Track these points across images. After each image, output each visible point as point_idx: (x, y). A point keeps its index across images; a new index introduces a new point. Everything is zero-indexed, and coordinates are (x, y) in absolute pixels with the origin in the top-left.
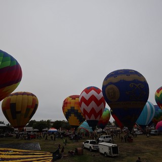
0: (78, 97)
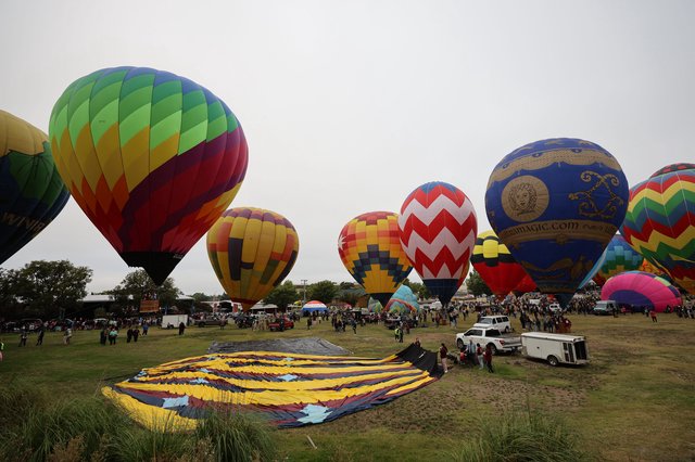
0: (384, 216)
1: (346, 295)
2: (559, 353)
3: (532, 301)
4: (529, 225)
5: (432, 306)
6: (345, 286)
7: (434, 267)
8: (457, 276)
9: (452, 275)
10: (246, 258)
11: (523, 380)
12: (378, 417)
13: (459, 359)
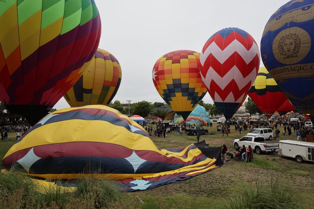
1: (158, 111)
2: (304, 154)
3: (292, 119)
4: (293, 67)
5: (219, 120)
6: (158, 105)
7: (224, 94)
8: (239, 101)
9: (236, 100)
10: (86, 86)
11: (276, 170)
12: (180, 187)
13: (234, 155)
